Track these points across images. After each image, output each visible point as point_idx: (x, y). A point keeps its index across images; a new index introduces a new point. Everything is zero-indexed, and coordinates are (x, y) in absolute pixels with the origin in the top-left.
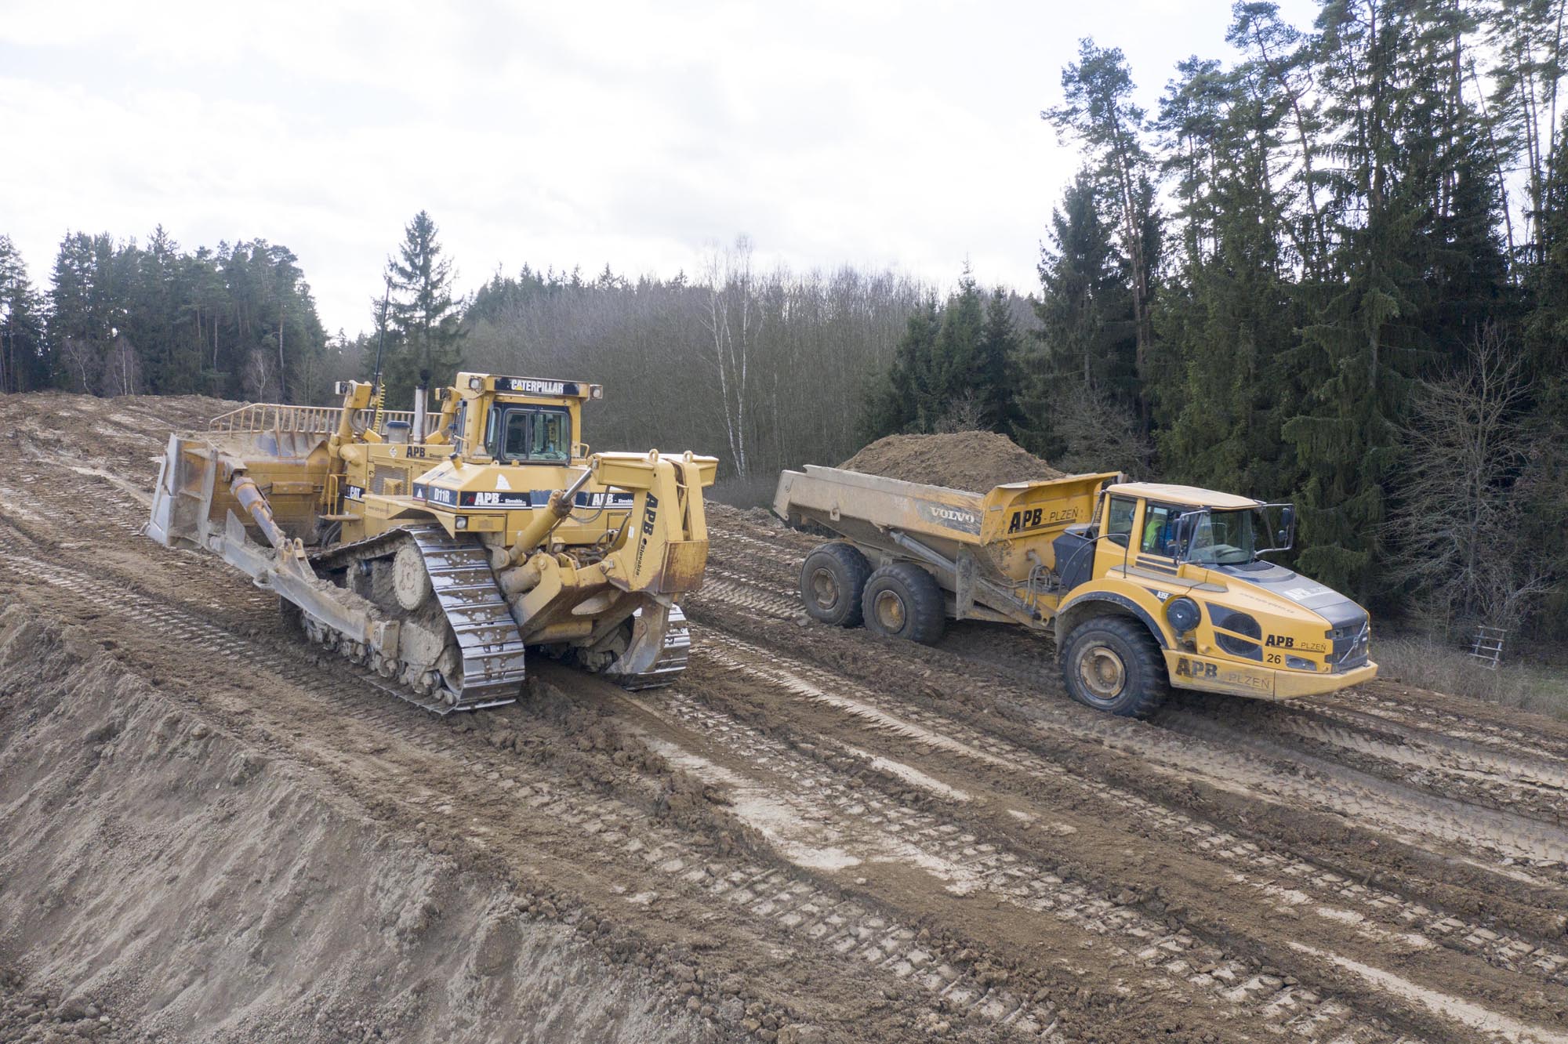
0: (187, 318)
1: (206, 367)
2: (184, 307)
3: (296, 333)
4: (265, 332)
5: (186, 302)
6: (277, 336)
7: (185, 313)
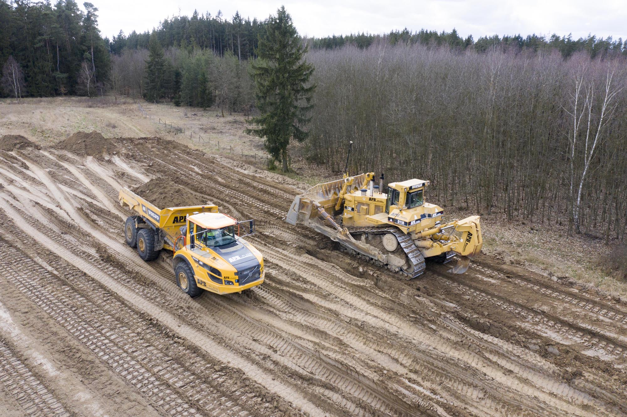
0: (42, 44)
1: (53, 71)
2: (40, 38)
3: (100, 51)
4: (84, 51)
5: (41, 34)
6: (90, 53)
7: (40, 41)
